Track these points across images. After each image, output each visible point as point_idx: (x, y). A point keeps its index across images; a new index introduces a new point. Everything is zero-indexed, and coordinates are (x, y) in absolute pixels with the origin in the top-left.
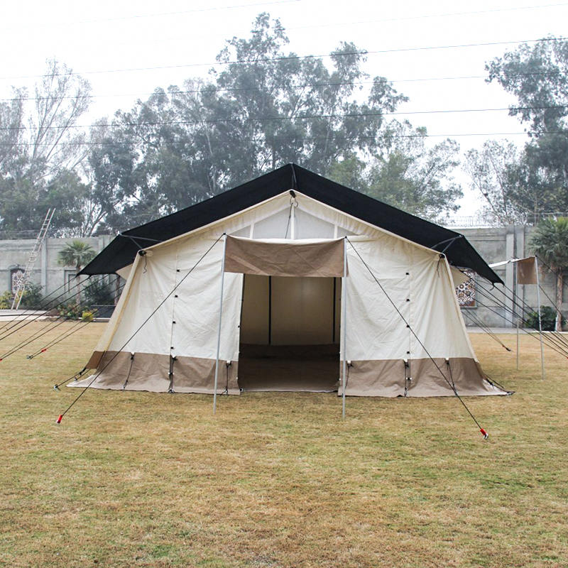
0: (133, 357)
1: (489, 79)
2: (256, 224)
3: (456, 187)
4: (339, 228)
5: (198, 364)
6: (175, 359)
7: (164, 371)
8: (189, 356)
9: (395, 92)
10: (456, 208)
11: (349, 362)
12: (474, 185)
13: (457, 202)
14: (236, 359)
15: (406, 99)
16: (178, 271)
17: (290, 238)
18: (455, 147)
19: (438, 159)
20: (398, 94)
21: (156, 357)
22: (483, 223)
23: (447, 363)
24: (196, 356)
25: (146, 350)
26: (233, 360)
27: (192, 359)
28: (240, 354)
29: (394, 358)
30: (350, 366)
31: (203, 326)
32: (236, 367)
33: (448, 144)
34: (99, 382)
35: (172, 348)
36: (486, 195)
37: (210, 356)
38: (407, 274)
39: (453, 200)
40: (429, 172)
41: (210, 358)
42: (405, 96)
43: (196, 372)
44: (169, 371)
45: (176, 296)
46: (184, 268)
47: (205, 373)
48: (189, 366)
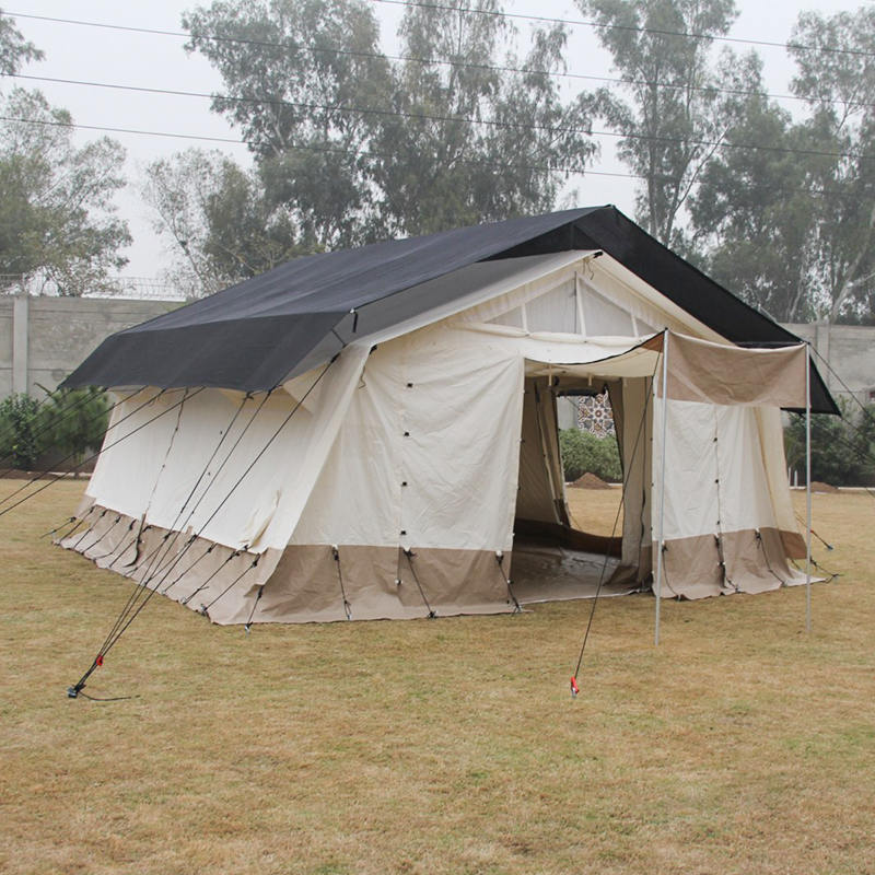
0: (335, 555)
1: (191, 45)
2: (530, 305)
3: (119, 226)
5: (445, 561)
6: (409, 554)
7: (387, 577)
8: (430, 546)
9: (21, 37)
10: (121, 263)
11: (663, 543)
12: (162, 224)
13: (122, 252)
14: (509, 546)
15: (39, 55)
16: (410, 385)
17: (580, 333)
18: (116, 154)
19: (90, 173)
20: (24, 43)
21: (372, 552)
22: (173, 291)
23: (758, 536)
24: (442, 546)
25: (353, 539)
26: (505, 550)
27: (435, 552)
28: (514, 538)
30: (664, 549)
31: (454, 491)
32: (507, 562)
33: (105, 147)
34: (263, 611)
35: (404, 533)
36: (184, 244)
37: (466, 544)
39: (114, 247)
40: (73, 194)
41: (467, 548)
42: (38, 48)
43: (443, 575)
44: (396, 576)
45: (407, 434)
46: (420, 381)
47: (456, 577)
48: (431, 565)
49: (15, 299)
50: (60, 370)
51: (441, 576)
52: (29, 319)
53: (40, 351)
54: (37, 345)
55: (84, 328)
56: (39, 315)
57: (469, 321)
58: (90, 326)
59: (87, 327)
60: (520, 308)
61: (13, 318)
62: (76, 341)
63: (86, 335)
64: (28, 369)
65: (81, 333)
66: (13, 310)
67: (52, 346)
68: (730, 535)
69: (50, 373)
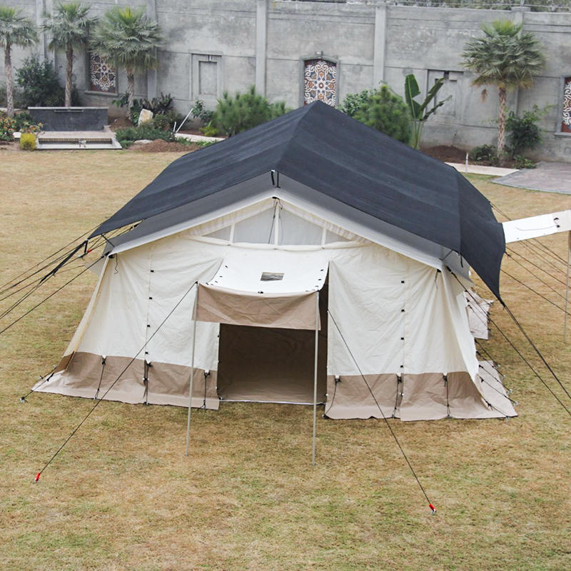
0: (104, 361)
2: (237, 225)
4: (328, 231)
5: (174, 371)
6: (150, 365)
7: (138, 375)
8: (165, 362)
11: (337, 377)
14: (215, 368)
16: (152, 271)
17: (273, 243)
23: (445, 378)
24: (172, 363)
25: (118, 353)
26: (212, 369)
27: (168, 366)
29: (387, 372)
30: (338, 381)
31: (179, 332)
32: (215, 376)
35: (147, 353)
37: (187, 363)
38: (403, 282)
41: (188, 365)
43: (173, 379)
44: (143, 376)
45: (151, 298)
46: (161, 269)
47: (181, 381)
48: (165, 372)
49: (377, 9)
50: (409, 68)
51: (172, 380)
52: (387, 25)
53: (394, 52)
54: (392, 46)
55: (429, 34)
56: (395, 22)
57: (195, 235)
58: (433, 32)
59: (431, 33)
60: (230, 227)
61: (374, 24)
62: (422, 44)
63: (429, 40)
64: (385, 67)
65: (426, 37)
66: (374, 18)
67: (403, 48)
68: (411, 376)
69: (401, 70)
